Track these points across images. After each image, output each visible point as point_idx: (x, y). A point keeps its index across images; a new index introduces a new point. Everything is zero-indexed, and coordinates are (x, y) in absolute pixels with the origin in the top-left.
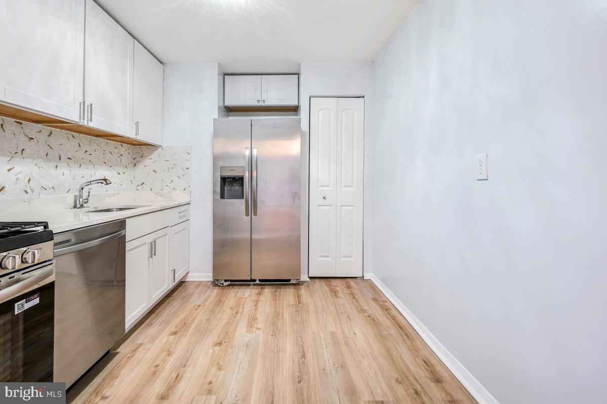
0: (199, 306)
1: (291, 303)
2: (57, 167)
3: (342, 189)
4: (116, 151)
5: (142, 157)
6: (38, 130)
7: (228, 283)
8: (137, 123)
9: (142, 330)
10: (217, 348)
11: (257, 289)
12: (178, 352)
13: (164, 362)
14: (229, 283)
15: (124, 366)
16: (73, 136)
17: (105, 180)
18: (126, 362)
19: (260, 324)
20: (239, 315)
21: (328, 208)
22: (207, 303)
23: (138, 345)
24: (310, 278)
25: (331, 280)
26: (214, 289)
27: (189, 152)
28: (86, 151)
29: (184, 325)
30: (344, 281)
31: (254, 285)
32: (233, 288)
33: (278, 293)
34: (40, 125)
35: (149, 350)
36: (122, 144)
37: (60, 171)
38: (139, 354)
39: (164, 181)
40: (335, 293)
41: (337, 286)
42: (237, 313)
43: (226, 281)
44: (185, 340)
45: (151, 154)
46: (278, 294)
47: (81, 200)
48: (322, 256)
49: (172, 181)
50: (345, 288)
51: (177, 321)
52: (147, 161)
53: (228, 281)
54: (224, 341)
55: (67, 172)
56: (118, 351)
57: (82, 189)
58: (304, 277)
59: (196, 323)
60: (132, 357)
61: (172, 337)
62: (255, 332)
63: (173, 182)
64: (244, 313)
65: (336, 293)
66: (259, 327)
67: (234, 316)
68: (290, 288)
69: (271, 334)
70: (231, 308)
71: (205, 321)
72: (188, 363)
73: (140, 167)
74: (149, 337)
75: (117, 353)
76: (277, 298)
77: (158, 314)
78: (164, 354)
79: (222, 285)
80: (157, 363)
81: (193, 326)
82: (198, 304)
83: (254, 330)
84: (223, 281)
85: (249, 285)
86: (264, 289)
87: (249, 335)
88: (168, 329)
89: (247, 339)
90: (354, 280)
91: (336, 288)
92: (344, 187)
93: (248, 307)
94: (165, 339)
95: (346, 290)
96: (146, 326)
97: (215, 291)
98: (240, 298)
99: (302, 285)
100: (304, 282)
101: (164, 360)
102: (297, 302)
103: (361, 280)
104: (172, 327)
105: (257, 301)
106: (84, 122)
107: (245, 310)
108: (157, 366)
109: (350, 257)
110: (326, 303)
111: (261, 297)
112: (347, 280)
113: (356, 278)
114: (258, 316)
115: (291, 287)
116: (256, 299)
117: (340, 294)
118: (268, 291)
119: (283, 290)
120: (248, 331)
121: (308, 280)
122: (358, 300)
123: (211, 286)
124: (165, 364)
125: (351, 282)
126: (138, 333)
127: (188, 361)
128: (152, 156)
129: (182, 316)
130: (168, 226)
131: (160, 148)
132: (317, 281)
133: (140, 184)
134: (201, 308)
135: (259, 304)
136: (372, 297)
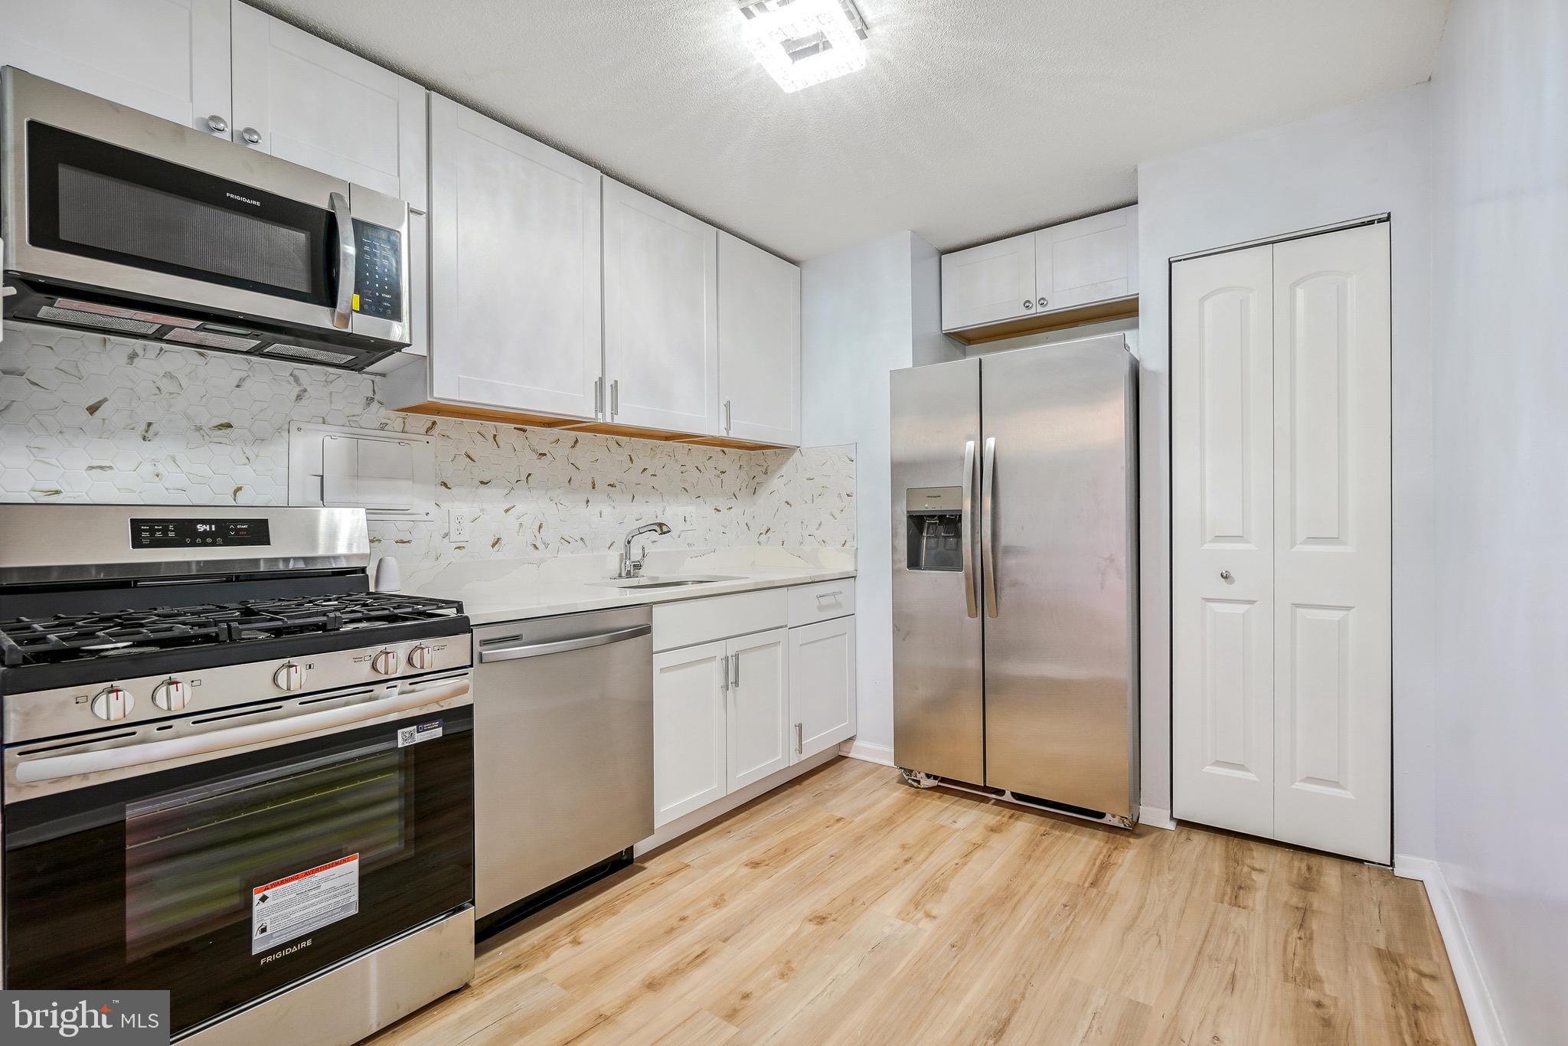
0: (838, 820)
1: (1066, 879)
2: (588, 501)
3: (1298, 548)
4: (710, 464)
5: (766, 473)
6: (554, 439)
7: (932, 783)
8: (728, 405)
9: (707, 838)
10: (811, 927)
11: (998, 814)
12: (734, 907)
13: (699, 917)
14: (935, 783)
15: (636, 897)
16: (617, 443)
17: (661, 525)
18: (644, 891)
19: (942, 908)
20: (909, 866)
21: (1242, 609)
22: (857, 820)
23: (682, 866)
24: (1181, 823)
25: (1252, 844)
26: (896, 790)
27: (853, 458)
28: (645, 469)
29: (785, 852)
30: (1300, 863)
31: (998, 803)
32: (940, 797)
33: (1048, 840)
34: (556, 430)
35: (693, 880)
36: (725, 449)
37: (594, 509)
38: (671, 884)
39: (805, 523)
40: (1237, 890)
41: (1261, 871)
42: (906, 861)
43: (928, 776)
44: (763, 886)
45: (782, 464)
46: (1045, 844)
47: (628, 563)
48: (1218, 763)
49: (820, 525)
50: (1292, 884)
51: (776, 839)
52: (776, 483)
53: (936, 778)
54: (834, 916)
55: (607, 510)
56: (646, 865)
57: (629, 542)
58: (1154, 814)
59: (807, 856)
60: (660, 884)
61: (746, 870)
62: (918, 922)
63: (822, 526)
64: (924, 866)
65: (1242, 892)
66: (934, 913)
67: (895, 866)
68: (1093, 836)
69: (952, 940)
70: (903, 847)
71: (827, 856)
72: (738, 935)
73: (763, 493)
74: (708, 856)
75: (644, 869)
76: (1038, 853)
77: (752, 815)
78: (709, 901)
79: (915, 784)
80: (687, 913)
81: (796, 862)
82: (839, 814)
83: (920, 914)
84: (923, 775)
85: (985, 800)
86: (1017, 819)
87: (899, 923)
88: (746, 852)
89: (887, 930)
90: (1350, 868)
91: (1255, 875)
92: (1304, 543)
93: (947, 853)
94: (732, 869)
95: (1288, 895)
96: (717, 833)
97: (896, 794)
98: (942, 826)
99: (1139, 836)
100: (1151, 829)
101: (701, 913)
102: (1090, 880)
103: (1381, 873)
104: (756, 851)
105: (977, 846)
106: (604, 416)
107: (930, 860)
108: (683, 919)
109: (1336, 784)
110: (1183, 911)
111: (996, 841)
112: (1315, 861)
113: (1361, 861)
114: (952, 885)
115: (1100, 834)
116: (978, 840)
117: (1257, 899)
118: (1025, 827)
119: (1069, 835)
120: (903, 915)
121: (1171, 826)
122: (1311, 938)
123: (895, 781)
124: (697, 921)
125: (1331, 875)
126: (694, 844)
127: (738, 932)
128: (784, 470)
129: (792, 832)
130: (786, 626)
131: (797, 453)
132: (1199, 839)
133: (764, 531)
134: (840, 824)
135: (977, 855)
136: (1382, 946)
